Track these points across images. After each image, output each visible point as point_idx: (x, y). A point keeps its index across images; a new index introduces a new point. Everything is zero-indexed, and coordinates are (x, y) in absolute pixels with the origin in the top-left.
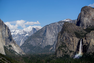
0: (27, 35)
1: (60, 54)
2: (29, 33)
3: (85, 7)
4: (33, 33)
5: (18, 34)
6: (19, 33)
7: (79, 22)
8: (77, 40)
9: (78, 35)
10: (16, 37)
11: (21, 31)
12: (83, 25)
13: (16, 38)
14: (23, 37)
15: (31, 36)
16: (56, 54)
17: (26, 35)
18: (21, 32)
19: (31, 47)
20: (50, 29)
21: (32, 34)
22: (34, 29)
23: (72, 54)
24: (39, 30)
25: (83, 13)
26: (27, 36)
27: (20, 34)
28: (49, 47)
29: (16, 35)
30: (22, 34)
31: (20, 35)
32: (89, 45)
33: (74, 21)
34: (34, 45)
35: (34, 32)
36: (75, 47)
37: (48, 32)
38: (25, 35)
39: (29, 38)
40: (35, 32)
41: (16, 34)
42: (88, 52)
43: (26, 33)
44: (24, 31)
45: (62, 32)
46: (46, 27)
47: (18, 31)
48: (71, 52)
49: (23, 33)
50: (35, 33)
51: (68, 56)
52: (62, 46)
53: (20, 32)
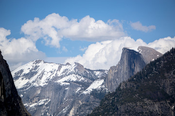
0: (97, 85)
2: (105, 77)
4: (124, 76)
5: (49, 82)
6: (56, 78)
10: (40, 97)
11: (63, 68)
13: (41, 102)
14: (76, 97)
15: (119, 89)
17: (90, 89)
18: (66, 73)
21: (119, 81)
22: (131, 56)
24: (158, 60)
26: (94, 92)
27: (61, 82)
29: (43, 89)
30: (73, 84)
31: (59, 88)
35: (132, 70)
38: (85, 86)
40: (138, 70)
41: (43, 82)
43: (93, 79)
44: (78, 66)
49: (73, 78)
50: (139, 76)
53: (59, 74)
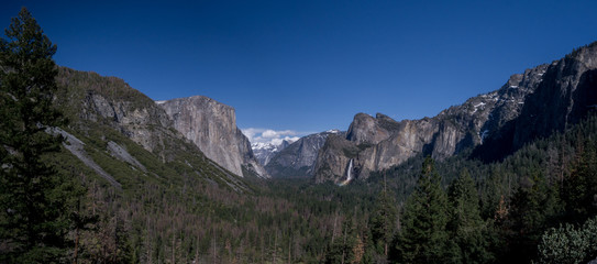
0: (275, 150)
1: (320, 180)
2: (277, 148)
3: (361, 114)
4: (283, 148)
5: (262, 148)
7: (350, 135)
8: (345, 159)
9: (347, 153)
12: (356, 139)
13: (259, 154)
14: (269, 153)
15: (281, 151)
16: (314, 179)
18: (267, 146)
19: (280, 168)
20: (308, 142)
22: (285, 142)
23: (337, 180)
24: (293, 144)
25: (356, 122)
26: (274, 152)
27: (265, 148)
28: (305, 168)
29: (260, 150)
30: (268, 149)
31: (264, 150)
32: (362, 167)
33: (344, 133)
34: (284, 165)
35: (285, 146)
36: (343, 170)
37: (305, 147)
38: (272, 150)
39: (278, 155)
41: (260, 148)
42: (360, 177)
43: (274, 148)
44: (270, 144)
45: (325, 148)
46: (303, 139)
47: (261, 145)
48: (336, 176)
50: (287, 148)
51: (331, 182)
52: (324, 168)
53: (265, 146)
